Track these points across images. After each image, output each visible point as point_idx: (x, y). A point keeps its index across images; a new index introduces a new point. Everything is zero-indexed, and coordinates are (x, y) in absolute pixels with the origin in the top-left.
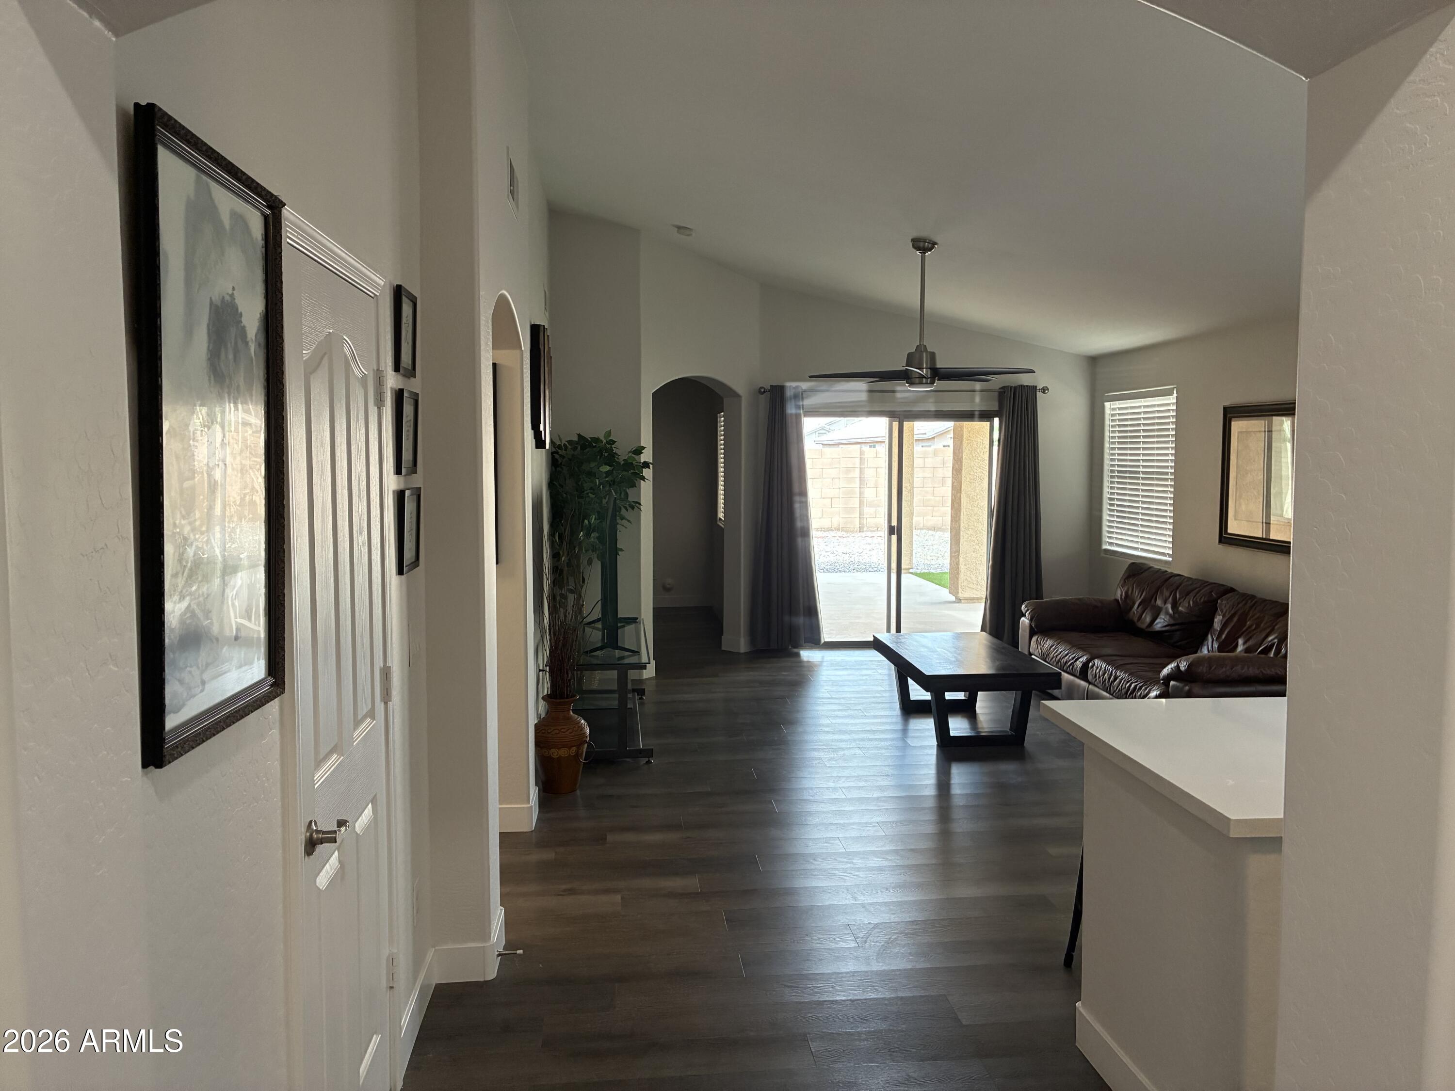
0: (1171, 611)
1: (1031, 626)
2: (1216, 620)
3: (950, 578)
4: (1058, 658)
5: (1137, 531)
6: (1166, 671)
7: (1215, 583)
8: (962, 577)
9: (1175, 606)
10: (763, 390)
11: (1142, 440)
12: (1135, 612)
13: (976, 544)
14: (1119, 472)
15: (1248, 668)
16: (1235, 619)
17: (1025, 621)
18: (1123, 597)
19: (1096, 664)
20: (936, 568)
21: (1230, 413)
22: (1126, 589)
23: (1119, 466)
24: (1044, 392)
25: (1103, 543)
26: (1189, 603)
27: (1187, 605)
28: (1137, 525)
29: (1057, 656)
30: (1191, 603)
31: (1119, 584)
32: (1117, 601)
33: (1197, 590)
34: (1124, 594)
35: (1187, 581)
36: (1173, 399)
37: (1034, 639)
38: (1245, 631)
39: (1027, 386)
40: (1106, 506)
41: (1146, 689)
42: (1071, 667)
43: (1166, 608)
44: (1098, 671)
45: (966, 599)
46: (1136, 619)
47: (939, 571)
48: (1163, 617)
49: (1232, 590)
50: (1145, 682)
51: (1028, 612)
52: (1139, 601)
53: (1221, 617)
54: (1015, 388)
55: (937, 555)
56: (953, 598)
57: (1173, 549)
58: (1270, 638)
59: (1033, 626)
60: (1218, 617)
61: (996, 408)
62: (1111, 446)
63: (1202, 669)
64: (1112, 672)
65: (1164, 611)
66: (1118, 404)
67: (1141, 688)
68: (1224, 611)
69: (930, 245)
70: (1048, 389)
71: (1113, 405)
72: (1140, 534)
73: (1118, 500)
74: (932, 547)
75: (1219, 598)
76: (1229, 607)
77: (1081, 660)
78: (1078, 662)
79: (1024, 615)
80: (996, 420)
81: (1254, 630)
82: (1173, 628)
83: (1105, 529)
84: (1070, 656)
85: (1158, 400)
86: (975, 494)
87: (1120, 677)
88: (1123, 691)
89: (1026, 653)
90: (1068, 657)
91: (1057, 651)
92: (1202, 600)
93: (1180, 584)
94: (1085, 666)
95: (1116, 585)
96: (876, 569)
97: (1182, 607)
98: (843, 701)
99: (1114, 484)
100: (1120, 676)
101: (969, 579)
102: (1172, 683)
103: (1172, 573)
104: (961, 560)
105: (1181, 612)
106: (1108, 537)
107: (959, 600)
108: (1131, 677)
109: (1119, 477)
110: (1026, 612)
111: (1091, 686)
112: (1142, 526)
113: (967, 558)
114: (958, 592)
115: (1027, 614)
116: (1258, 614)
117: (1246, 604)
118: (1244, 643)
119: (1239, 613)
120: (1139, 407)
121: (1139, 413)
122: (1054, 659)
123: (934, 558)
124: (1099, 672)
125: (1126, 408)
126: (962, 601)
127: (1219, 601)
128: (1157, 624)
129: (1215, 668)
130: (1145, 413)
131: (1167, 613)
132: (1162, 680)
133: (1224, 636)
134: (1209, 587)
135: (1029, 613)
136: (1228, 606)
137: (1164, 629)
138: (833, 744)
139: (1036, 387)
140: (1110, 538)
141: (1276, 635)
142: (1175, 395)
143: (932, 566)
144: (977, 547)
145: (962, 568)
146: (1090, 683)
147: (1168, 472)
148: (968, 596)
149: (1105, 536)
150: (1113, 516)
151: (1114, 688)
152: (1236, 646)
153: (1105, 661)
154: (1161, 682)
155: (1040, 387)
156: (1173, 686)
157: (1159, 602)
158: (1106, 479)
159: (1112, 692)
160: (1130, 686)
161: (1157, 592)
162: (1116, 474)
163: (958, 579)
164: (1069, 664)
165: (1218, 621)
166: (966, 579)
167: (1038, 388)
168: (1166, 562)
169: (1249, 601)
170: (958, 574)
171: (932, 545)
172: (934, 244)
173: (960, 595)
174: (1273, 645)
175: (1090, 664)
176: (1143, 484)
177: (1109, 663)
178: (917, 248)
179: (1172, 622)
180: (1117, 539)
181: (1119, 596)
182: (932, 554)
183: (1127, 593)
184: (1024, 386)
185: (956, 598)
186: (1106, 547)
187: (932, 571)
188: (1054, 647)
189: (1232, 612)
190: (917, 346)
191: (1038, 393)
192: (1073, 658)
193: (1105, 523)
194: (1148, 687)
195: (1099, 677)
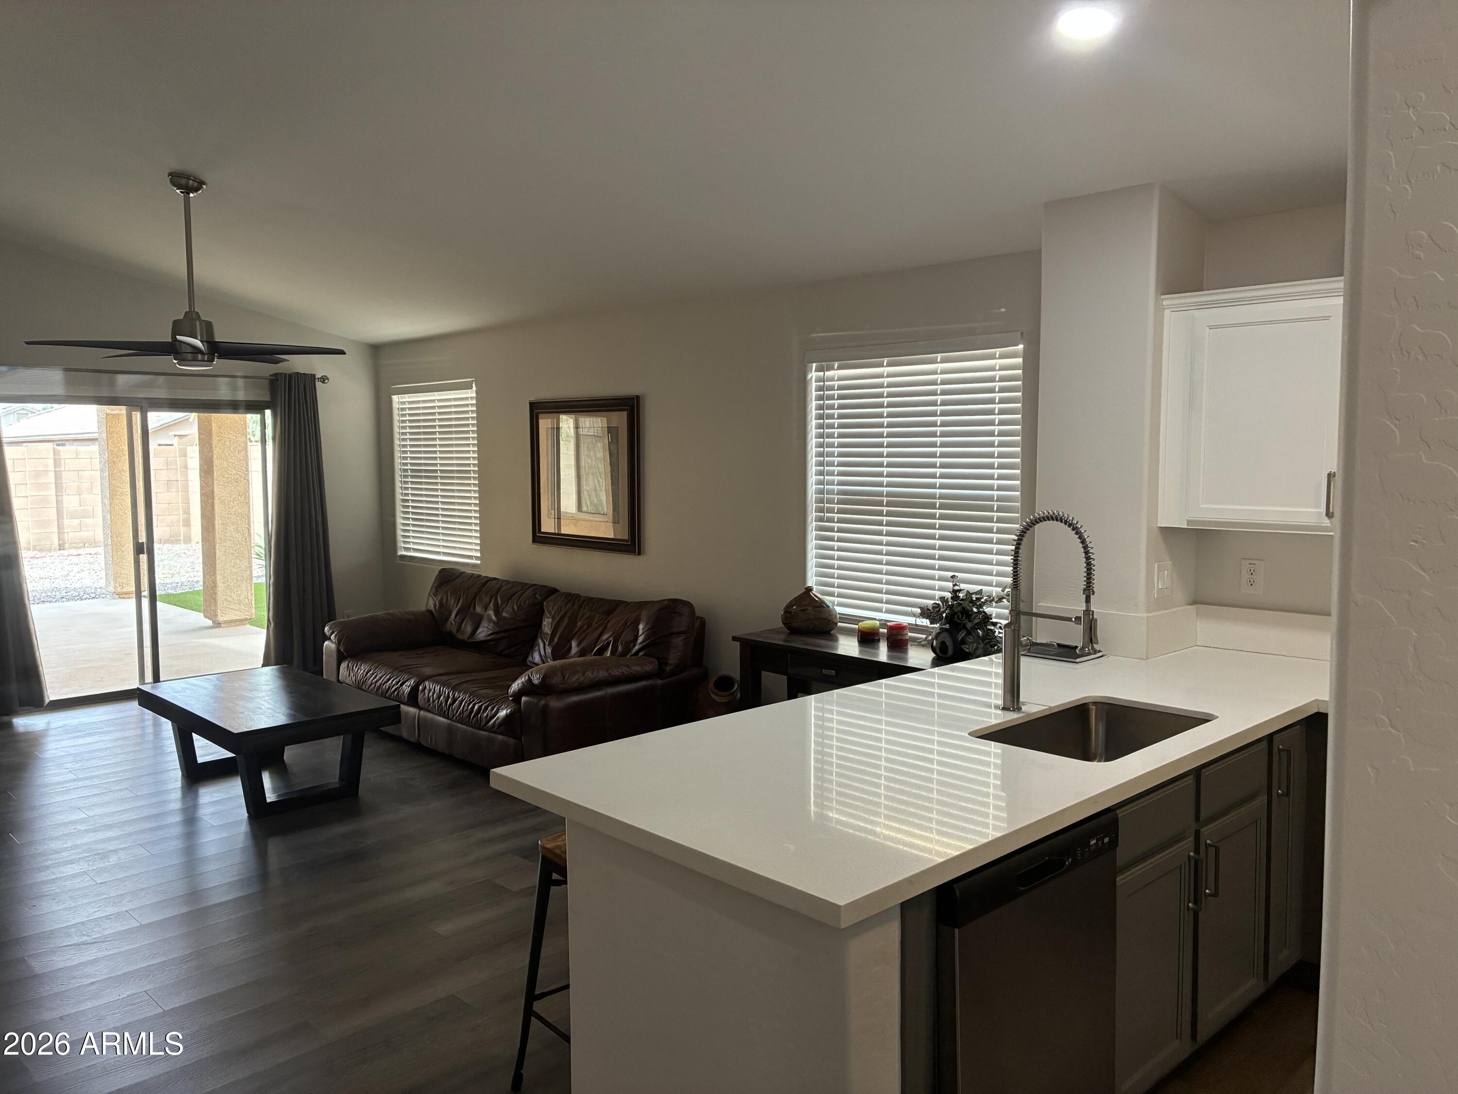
0: (494, 618)
1: (338, 650)
2: (544, 623)
3: (205, 600)
4: (378, 684)
5: (438, 534)
6: (515, 686)
7: (536, 585)
8: (220, 598)
9: (497, 612)
11: (438, 436)
12: (453, 623)
13: (236, 557)
14: (412, 471)
15: (598, 672)
16: (566, 620)
17: (329, 646)
18: (437, 608)
19: (428, 687)
20: (175, 588)
21: (537, 409)
22: (439, 598)
23: (412, 464)
24: (323, 382)
25: (399, 549)
26: (513, 607)
27: (511, 610)
28: (438, 528)
29: (377, 681)
30: (515, 607)
31: (429, 594)
32: (430, 612)
33: (519, 593)
34: (437, 604)
35: (506, 584)
36: (472, 393)
37: (344, 665)
38: (576, 633)
39: (304, 374)
40: (399, 509)
41: (493, 709)
42: (396, 693)
43: (489, 616)
44: (431, 694)
45: (226, 622)
46: (455, 631)
47: (179, 591)
48: (486, 625)
49: (553, 591)
50: (491, 701)
51: (333, 635)
52: (457, 609)
53: (550, 620)
54: (290, 375)
55: (170, 572)
56: (209, 623)
57: (481, 551)
58: (605, 637)
59: (342, 650)
60: (547, 620)
61: (267, 398)
62: (402, 443)
63: (556, 680)
64: (449, 694)
65: (485, 618)
66: (407, 398)
67: (486, 708)
68: (553, 613)
69: (195, 184)
70: (328, 379)
71: (402, 398)
72: (441, 537)
73: (413, 501)
74: (162, 563)
75: (545, 599)
76: (558, 609)
77: (407, 683)
78: (404, 686)
79: (329, 639)
80: (268, 413)
81: (586, 630)
82: (499, 636)
83: (400, 533)
84: (393, 681)
85: (454, 394)
86: (232, 500)
87: (459, 699)
88: (465, 714)
89: (334, 679)
90: (390, 681)
91: (376, 676)
92: (527, 603)
93: (500, 589)
94: (414, 690)
95: (427, 595)
96: (93, 595)
97: (506, 613)
98: (96, 781)
99: (408, 484)
100: (459, 697)
101: (229, 599)
102: (524, 699)
103: (487, 577)
104: (219, 577)
105: (505, 618)
106: (403, 541)
107: (217, 625)
108: (473, 697)
109: (412, 477)
110: (331, 635)
111: (422, 712)
112: (443, 528)
113: (226, 575)
114: (216, 615)
115: (333, 637)
116: (588, 613)
117: (573, 604)
118: (579, 645)
119: (568, 615)
120: (434, 401)
121: (434, 407)
122: (373, 685)
123: (168, 575)
124: (433, 695)
125: (418, 402)
126: (222, 625)
127: (544, 604)
128: (480, 633)
129: (568, 677)
130: (440, 407)
131: (490, 620)
132: (511, 696)
133: (556, 640)
134: (531, 589)
135: (336, 636)
136: (556, 608)
137: (489, 638)
138: (98, 847)
139: (314, 375)
140: (405, 542)
141: (611, 633)
142: (474, 388)
143: (168, 586)
144: (238, 561)
145: (221, 586)
146: (420, 709)
147: (470, 471)
148: (230, 619)
149: (400, 541)
150: (408, 519)
151: (453, 711)
152: (570, 648)
153: (438, 683)
154: (511, 699)
155: (318, 376)
156: (526, 702)
157: (479, 609)
158: (398, 479)
159: (451, 716)
160: (473, 707)
161: (475, 598)
162: (410, 473)
163: (215, 600)
164: (393, 689)
165: (547, 625)
166: (226, 599)
167: (316, 377)
168: (474, 565)
169: (576, 602)
170: (215, 594)
171: (162, 561)
172: (201, 183)
173: (220, 619)
174: (608, 644)
175: (421, 688)
176: (442, 484)
177: (443, 684)
178: (178, 185)
179: (497, 630)
180: (414, 543)
181: (432, 606)
182: (164, 571)
183: (441, 602)
184: (301, 374)
185: (213, 622)
186: (401, 552)
187: (170, 591)
188: (371, 672)
189: (562, 613)
190: (187, 313)
191: (317, 383)
192: (398, 683)
193: (399, 527)
194: (495, 706)
195: (433, 701)
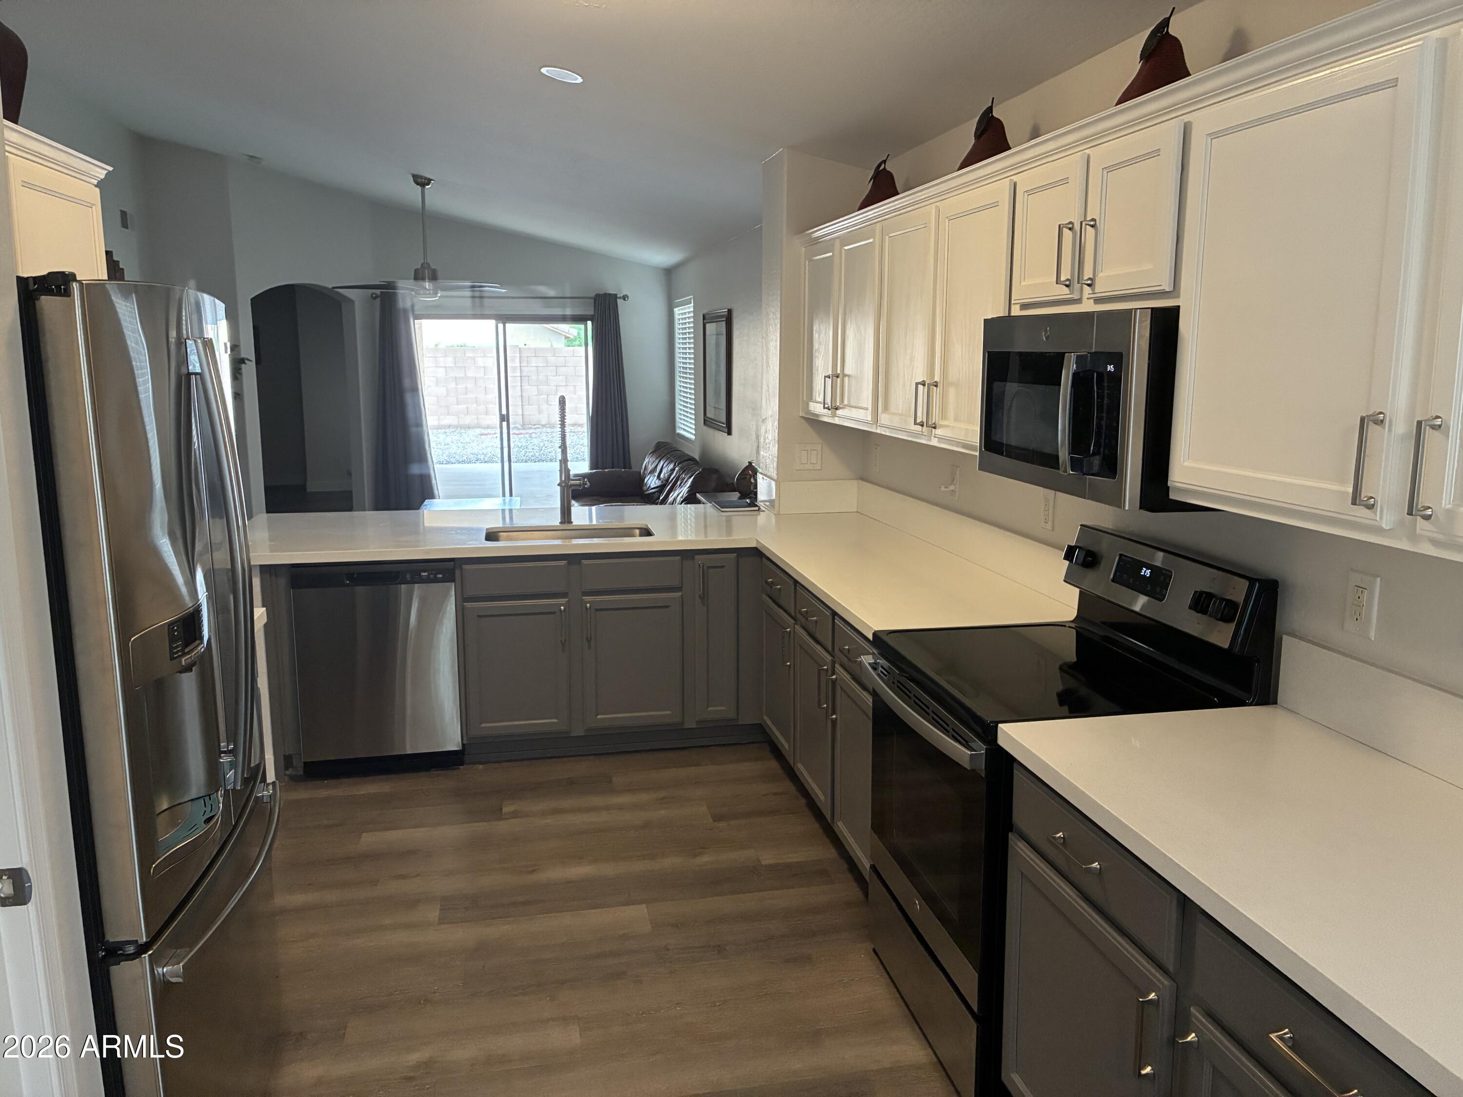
10: (374, 295)
12: (646, 480)
18: (644, 469)
21: (705, 320)
22: (647, 462)
23: (680, 362)
24: (624, 300)
25: (677, 428)
32: (640, 472)
36: (692, 307)
39: (610, 294)
40: (677, 397)
54: (602, 295)
61: (591, 312)
62: (678, 346)
69: (426, 181)
70: (628, 297)
71: (677, 311)
73: (681, 391)
80: (589, 324)
83: (677, 416)
85: (688, 308)
99: (680, 377)
109: (680, 372)
142: (692, 304)
147: (692, 368)
149: (678, 422)
150: (680, 405)
158: (677, 373)
167: (618, 296)
172: (429, 180)
176: (686, 378)
178: (417, 184)
180: (682, 424)
183: (646, 465)
186: (678, 431)
190: (422, 264)
191: (617, 299)
193: (677, 411)
